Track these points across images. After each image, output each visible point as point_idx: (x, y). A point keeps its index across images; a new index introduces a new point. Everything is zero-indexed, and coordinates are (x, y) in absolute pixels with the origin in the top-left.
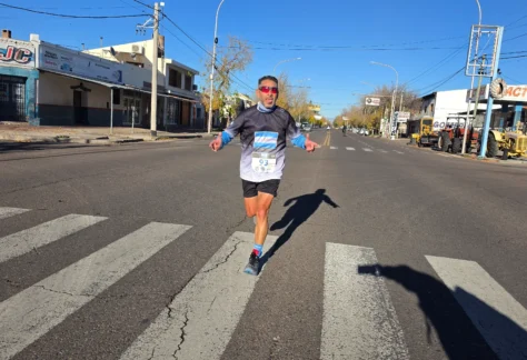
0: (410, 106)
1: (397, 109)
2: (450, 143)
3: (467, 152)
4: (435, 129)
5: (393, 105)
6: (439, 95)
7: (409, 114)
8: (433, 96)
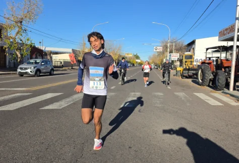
0: (179, 50)
1: (171, 52)
2: (211, 77)
3: (234, 89)
4: (195, 63)
5: (168, 50)
6: (197, 41)
7: (178, 54)
8: (193, 43)
